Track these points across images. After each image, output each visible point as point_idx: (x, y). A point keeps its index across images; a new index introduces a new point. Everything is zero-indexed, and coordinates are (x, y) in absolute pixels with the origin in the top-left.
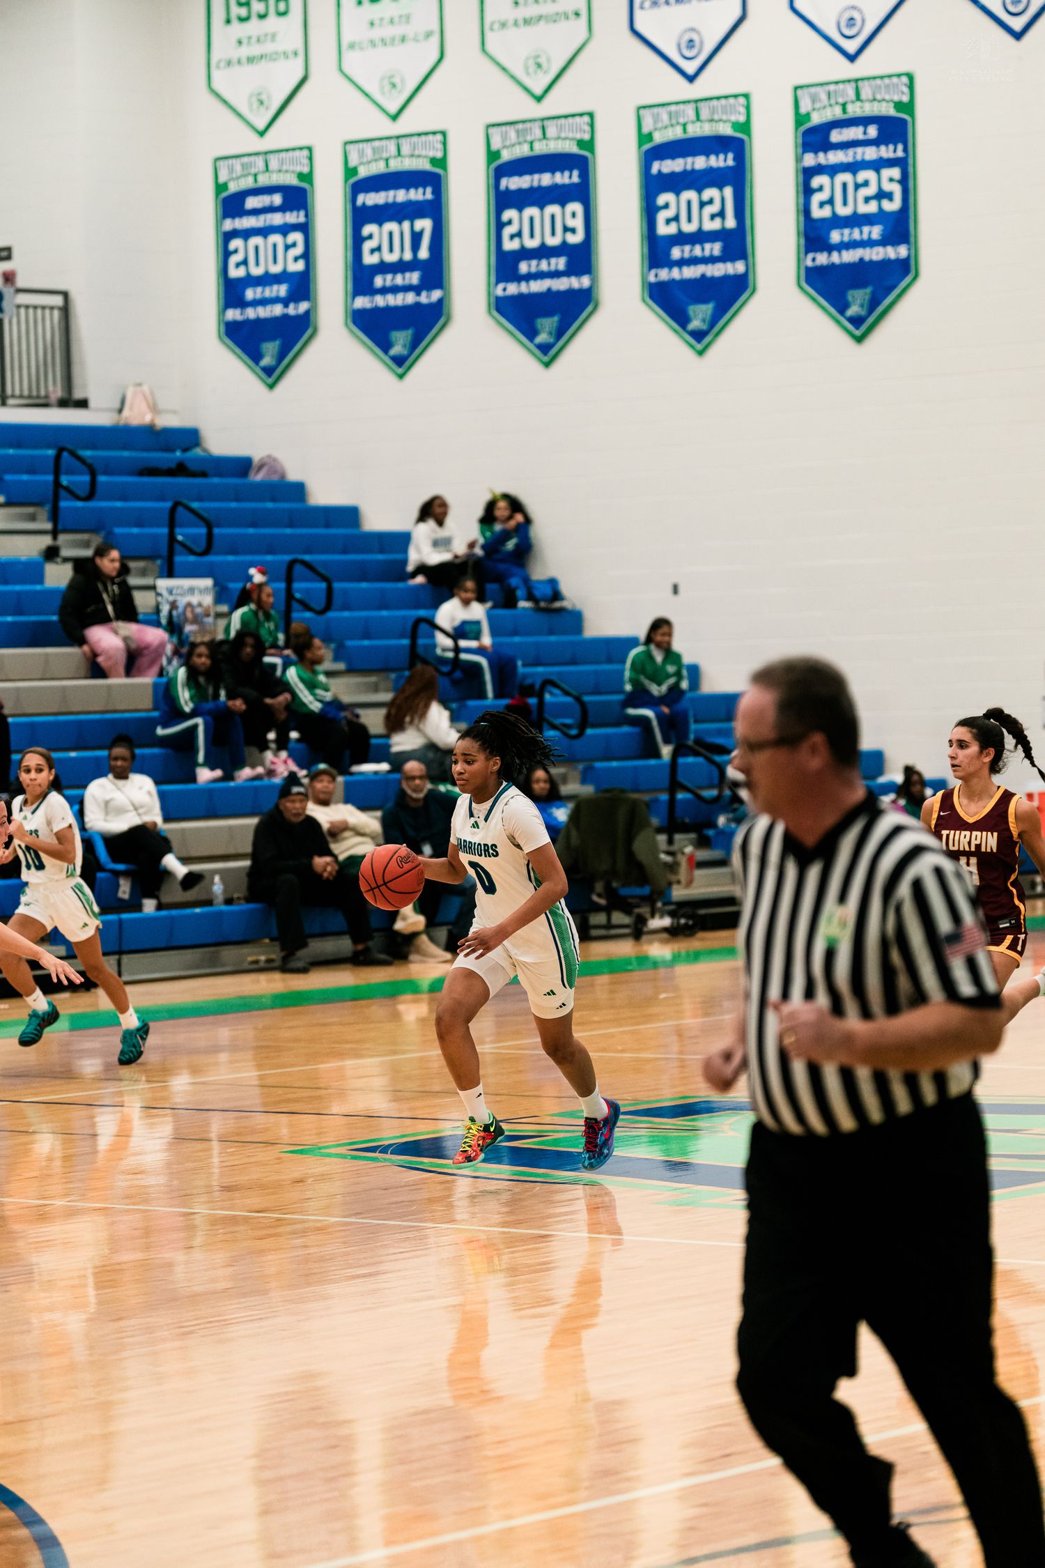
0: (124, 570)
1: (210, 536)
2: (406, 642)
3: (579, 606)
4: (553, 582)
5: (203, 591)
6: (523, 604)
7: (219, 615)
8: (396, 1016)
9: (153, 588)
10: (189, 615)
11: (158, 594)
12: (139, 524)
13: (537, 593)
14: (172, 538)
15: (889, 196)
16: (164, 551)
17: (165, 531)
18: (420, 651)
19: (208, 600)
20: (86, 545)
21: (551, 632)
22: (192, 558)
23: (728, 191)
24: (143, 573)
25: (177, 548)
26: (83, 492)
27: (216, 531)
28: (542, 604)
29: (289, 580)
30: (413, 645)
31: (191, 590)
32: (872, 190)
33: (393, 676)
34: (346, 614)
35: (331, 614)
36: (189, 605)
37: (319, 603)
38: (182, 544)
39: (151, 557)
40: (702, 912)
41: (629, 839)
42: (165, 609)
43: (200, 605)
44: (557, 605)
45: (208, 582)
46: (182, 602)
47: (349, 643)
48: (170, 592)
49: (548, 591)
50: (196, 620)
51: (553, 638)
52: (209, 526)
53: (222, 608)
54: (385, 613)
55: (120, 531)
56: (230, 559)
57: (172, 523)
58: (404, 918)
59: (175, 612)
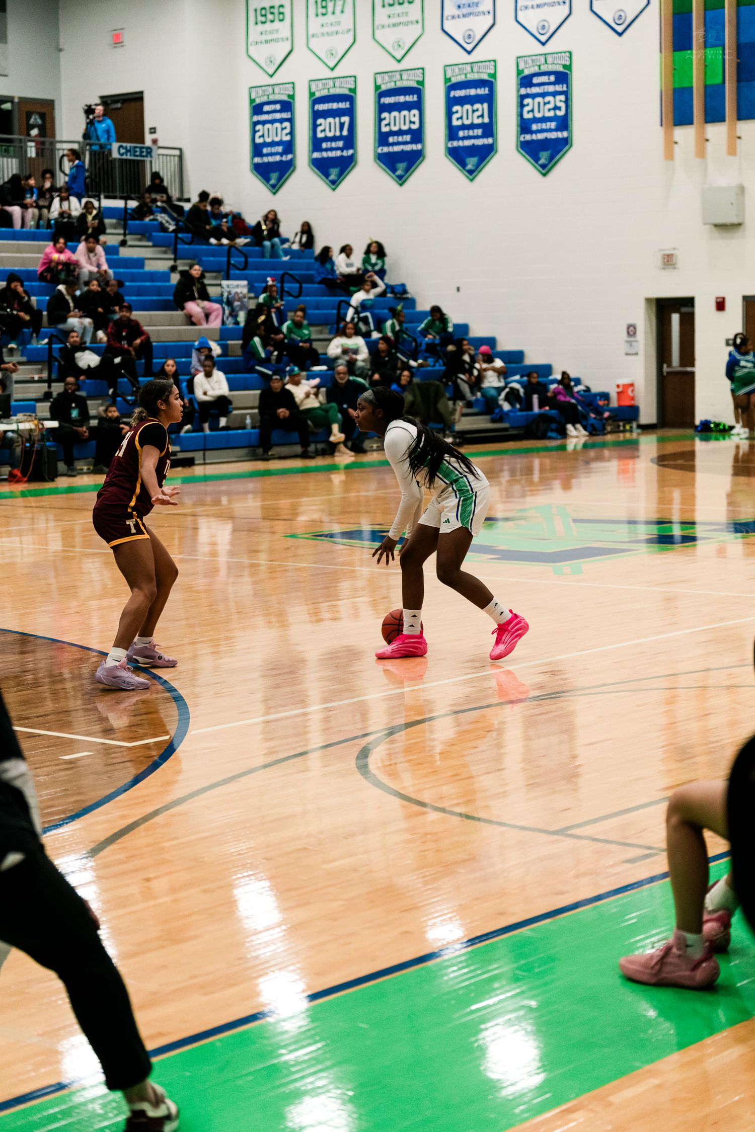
1: (246, 263)
2: (335, 311)
3: (415, 296)
4: (403, 286)
5: (243, 286)
6: (389, 295)
7: (250, 298)
8: (330, 480)
9: (220, 285)
10: (237, 298)
11: (222, 288)
12: (214, 256)
13: (396, 290)
14: (229, 262)
15: (559, 108)
16: (225, 268)
17: (225, 259)
18: (342, 315)
19: (245, 291)
22: (238, 272)
23: (486, 105)
24: (214, 278)
25: (231, 267)
27: (250, 260)
28: (398, 296)
29: (282, 282)
30: (339, 313)
31: (238, 286)
32: (551, 106)
33: (329, 327)
34: (308, 298)
35: (301, 298)
36: (236, 293)
37: (296, 293)
38: (234, 265)
39: (218, 271)
40: (469, 436)
41: (436, 403)
42: (225, 295)
43: (241, 293)
44: (405, 296)
45: (245, 283)
46: (233, 291)
48: (228, 286)
49: (400, 289)
50: (240, 300)
52: (246, 257)
53: (252, 295)
54: (325, 298)
55: (204, 259)
56: (255, 272)
57: (229, 255)
58: (335, 435)
59: (230, 296)
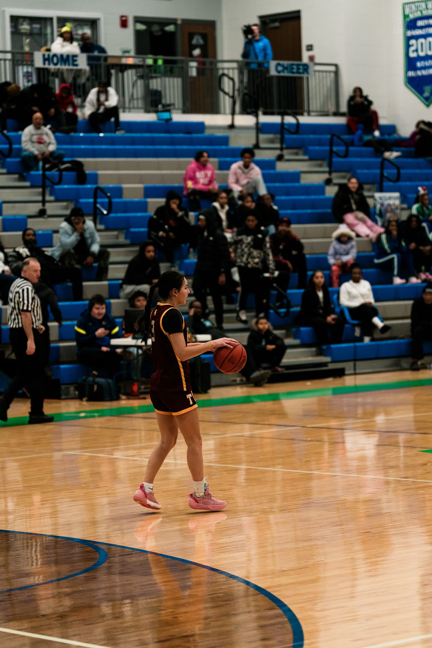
0: (360, 188)
1: (399, 173)
5: (395, 198)
7: (402, 209)
9: (372, 197)
10: (389, 209)
11: (375, 200)
12: (368, 168)
14: (382, 174)
16: (378, 179)
17: (378, 171)
19: (397, 202)
20: (344, 177)
22: (391, 184)
24: (369, 190)
25: (384, 179)
26: (342, 154)
27: (402, 171)
31: (390, 198)
36: (389, 205)
38: (387, 177)
39: (373, 183)
42: (378, 206)
43: (394, 205)
45: (397, 194)
46: (386, 203)
48: (380, 198)
50: (392, 211)
52: (398, 169)
53: (405, 206)
55: (359, 171)
56: (409, 183)
57: (382, 168)
59: (383, 209)
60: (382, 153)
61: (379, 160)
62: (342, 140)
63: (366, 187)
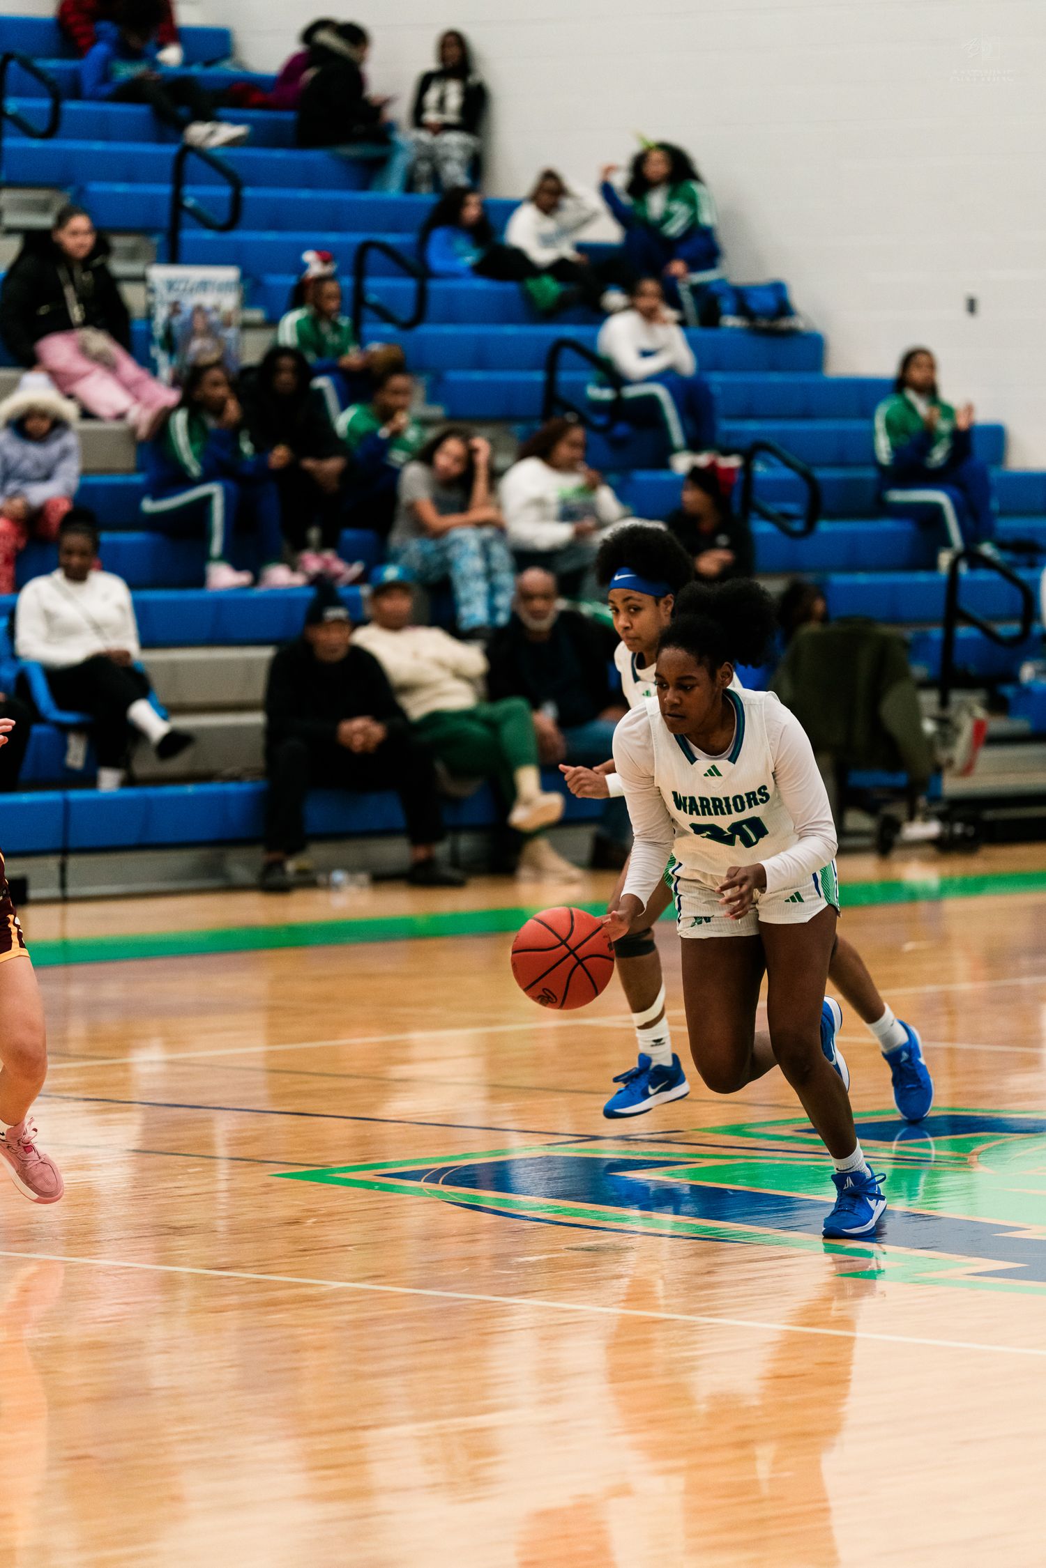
0: (102, 247)
1: (237, 202)
2: (539, 376)
3: (818, 327)
4: (778, 289)
5: (223, 287)
6: (731, 322)
7: (246, 326)
9: (142, 279)
10: (199, 324)
11: (151, 291)
12: (129, 178)
13: (754, 305)
14: (177, 201)
16: (165, 222)
17: (165, 190)
18: (563, 392)
19: (229, 301)
20: (44, 208)
21: (774, 367)
22: (208, 235)
24: (132, 255)
25: (186, 219)
26: (42, 125)
27: (248, 192)
28: (763, 323)
29: (359, 270)
30: (551, 384)
31: (204, 286)
34: (449, 330)
35: (425, 330)
36: (199, 309)
37: (405, 311)
38: (193, 212)
39: (145, 231)
40: (989, 815)
41: (876, 697)
42: (161, 314)
43: (216, 309)
44: (784, 323)
45: (229, 274)
46: (189, 302)
47: (454, 376)
48: (171, 285)
49: (770, 301)
50: (211, 331)
51: (775, 378)
52: (237, 184)
53: (256, 315)
54: (510, 330)
55: (96, 188)
56: (270, 236)
57: (179, 178)
58: (528, 803)
59: (177, 321)
60: (182, 126)
61: (171, 150)
62: (38, 74)
63: (119, 242)
